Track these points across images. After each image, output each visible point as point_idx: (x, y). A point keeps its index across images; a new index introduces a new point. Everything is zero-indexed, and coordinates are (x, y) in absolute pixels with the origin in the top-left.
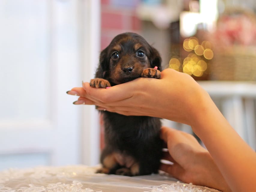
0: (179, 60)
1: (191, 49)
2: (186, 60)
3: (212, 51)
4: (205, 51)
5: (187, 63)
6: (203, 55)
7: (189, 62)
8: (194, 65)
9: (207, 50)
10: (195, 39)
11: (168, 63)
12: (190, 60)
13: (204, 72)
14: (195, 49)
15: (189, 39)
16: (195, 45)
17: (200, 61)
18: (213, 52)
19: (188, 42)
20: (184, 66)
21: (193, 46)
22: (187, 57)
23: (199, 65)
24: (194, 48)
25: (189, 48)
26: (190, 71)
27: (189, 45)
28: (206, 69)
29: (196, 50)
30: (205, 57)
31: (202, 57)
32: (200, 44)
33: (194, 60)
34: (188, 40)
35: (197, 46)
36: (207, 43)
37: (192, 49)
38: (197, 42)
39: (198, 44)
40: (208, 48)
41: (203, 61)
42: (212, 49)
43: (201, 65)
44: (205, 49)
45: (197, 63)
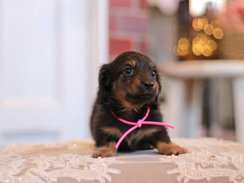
0: (188, 40)
1: (200, 29)
2: (196, 40)
3: (221, 30)
4: (215, 30)
5: (196, 43)
6: (213, 35)
7: (198, 42)
8: (203, 45)
9: (217, 29)
10: (205, 18)
11: (177, 44)
12: (199, 40)
13: (213, 52)
14: (204, 29)
15: (199, 18)
16: (204, 24)
17: (209, 41)
18: (223, 31)
19: (198, 22)
20: (193, 46)
21: (202, 25)
22: (196, 37)
23: (208, 45)
24: (203, 27)
25: (199, 27)
26: (200, 50)
27: (199, 25)
28: (216, 48)
29: (206, 29)
30: (215, 36)
31: (212, 37)
32: (209, 23)
33: (203, 40)
34: (197, 20)
35: (207, 25)
36: (217, 22)
37: (202, 29)
38: (207, 22)
39: (207, 23)
40: (218, 27)
41: (213, 41)
42: (221, 29)
43: (211, 45)
44: (215, 28)
45: (206, 43)
